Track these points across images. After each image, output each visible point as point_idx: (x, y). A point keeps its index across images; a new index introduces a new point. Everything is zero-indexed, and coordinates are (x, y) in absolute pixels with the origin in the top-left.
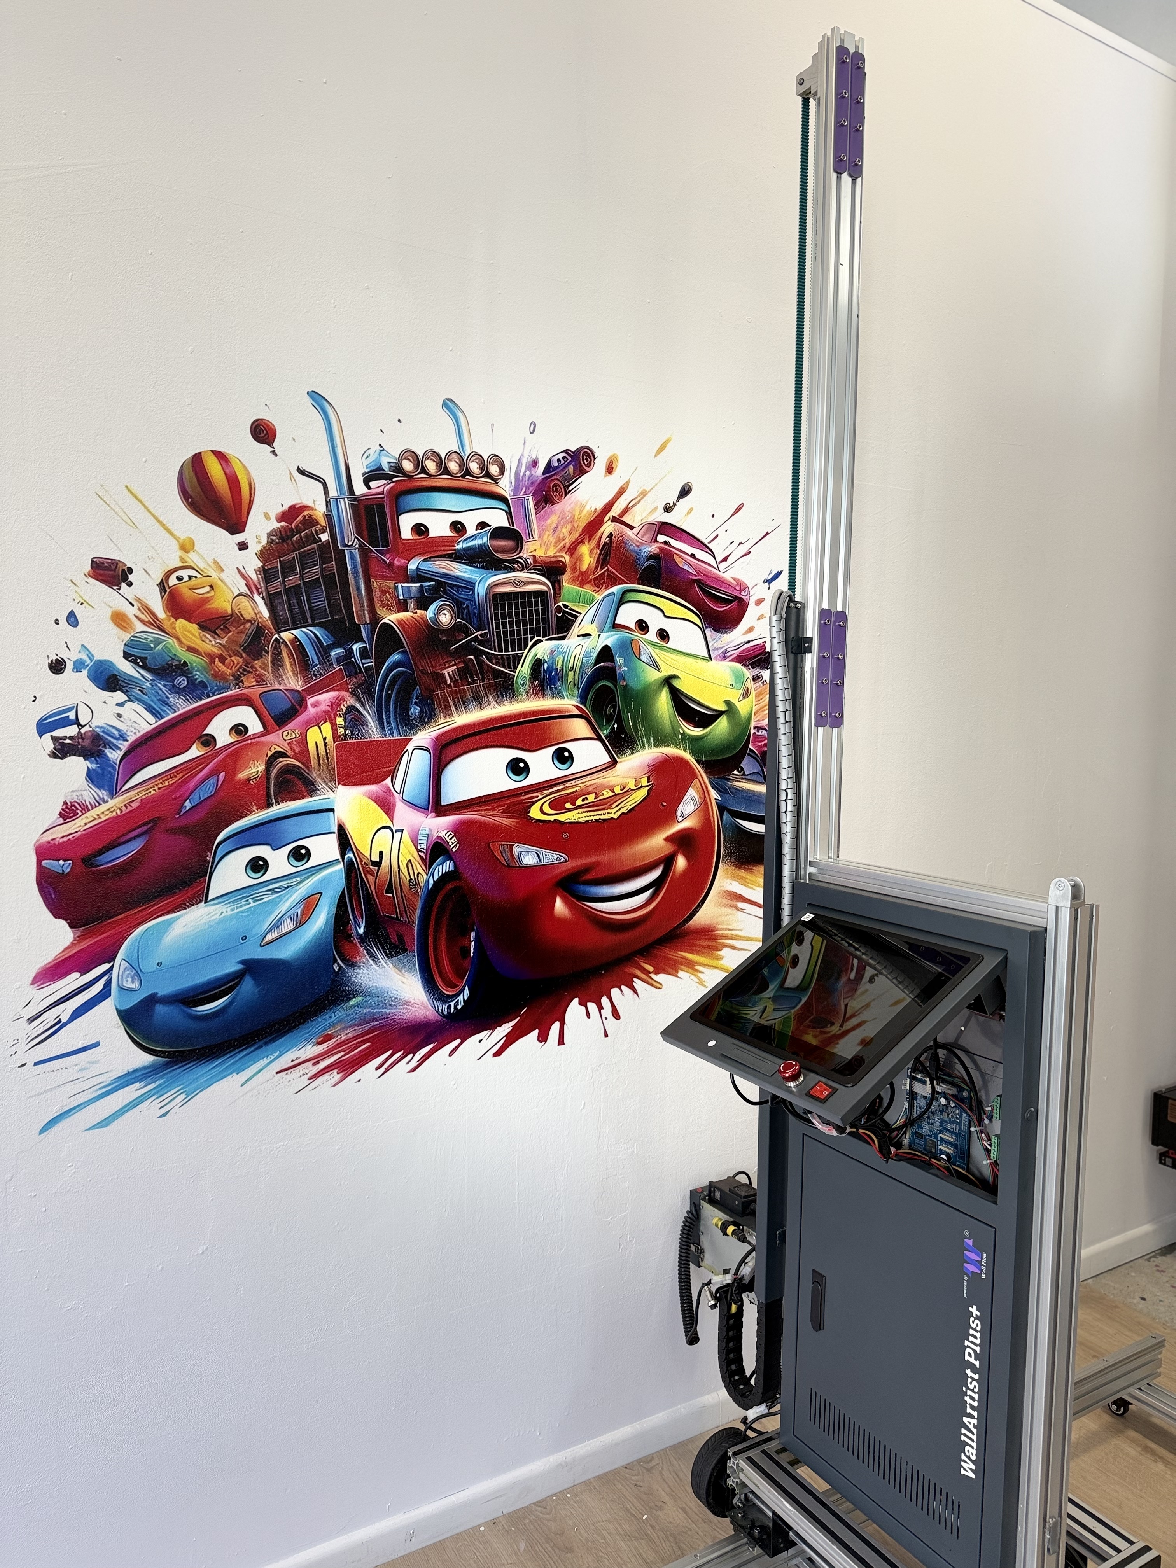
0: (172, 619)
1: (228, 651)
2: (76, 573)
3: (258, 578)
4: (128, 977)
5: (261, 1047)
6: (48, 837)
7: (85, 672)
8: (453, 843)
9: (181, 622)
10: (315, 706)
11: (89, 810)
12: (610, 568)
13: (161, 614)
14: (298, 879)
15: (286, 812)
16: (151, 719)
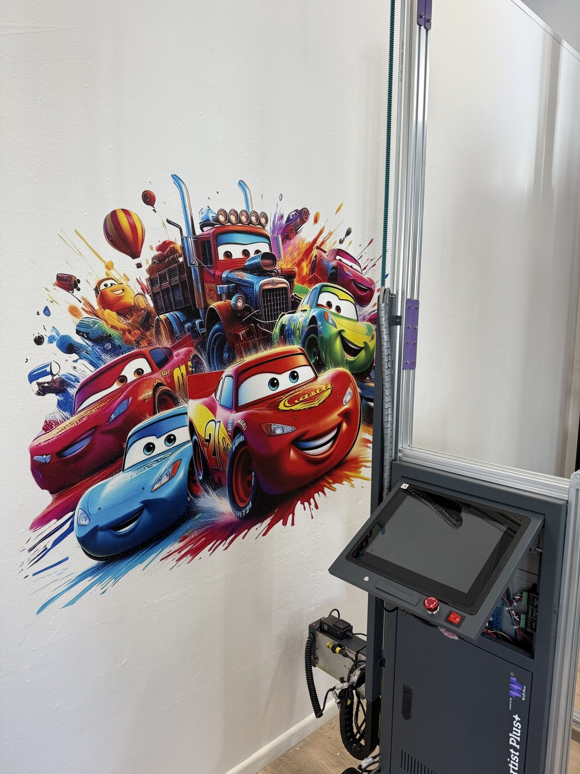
0: (103, 310)
1: (132, 327)
2: (48, 284)
3: (148, 284)
4: (83, 518)
5: (152, 547)
6: (37, 442)
7: (55, 343)
8: (244, 426)
9: (107, 311)
10: (177, 356)
11: (59, 424)
12: (316, 274)
13: (96, 307)
14: (170, 453)
15: (164, 416)
16: (92, 369)
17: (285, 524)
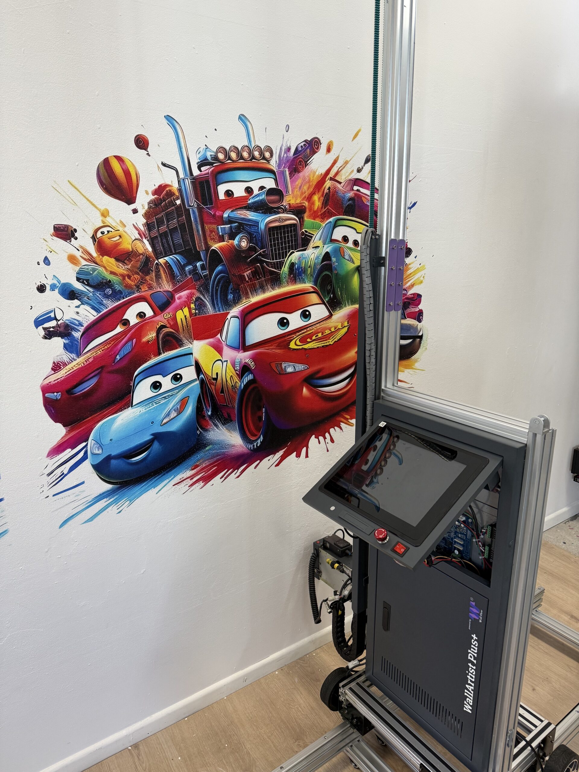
0: (101, 257)
1: (132, 272)
2: (46, 235)
3: (145, 229)
4: (96, 448)
5: (164, 474)
6: (47, 381)
7: (57, 291)
8: (252, 365)
9: (106, 258)
10: (180, 299)
11: (67, 365)
12: (329, 208)
13: (94, 254)
14: (177, 391)
15: (168, 356)
16: (95, 313)
17: (298, 456)
